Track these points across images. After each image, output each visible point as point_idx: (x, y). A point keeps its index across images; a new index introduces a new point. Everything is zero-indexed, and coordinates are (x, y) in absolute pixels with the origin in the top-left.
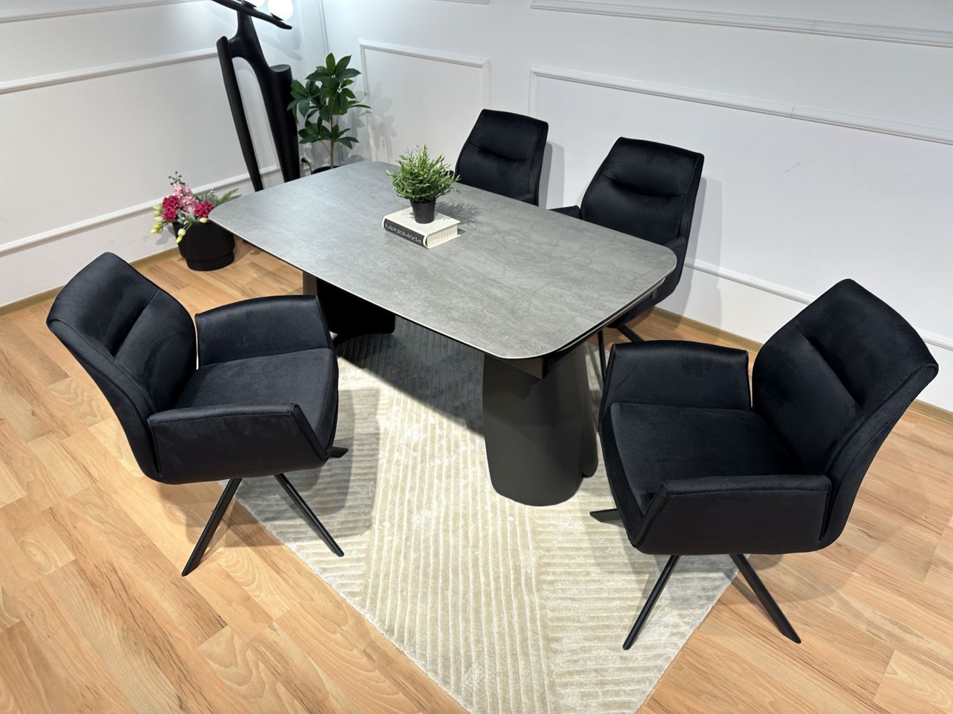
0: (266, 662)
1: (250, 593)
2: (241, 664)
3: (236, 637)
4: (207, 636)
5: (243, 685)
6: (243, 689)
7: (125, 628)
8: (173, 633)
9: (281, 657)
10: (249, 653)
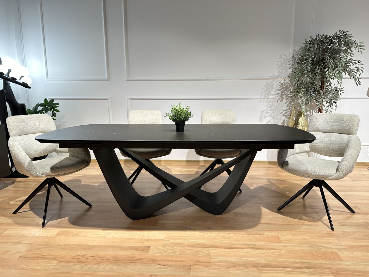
0: (176, 246)
1: (148, 238)
2: (169, 250)
3: (158, 247)
4: (148, 251)
5: (176, 253)
6: (177, 253)
7: (113, 263)
8: (134, 256)
9: (179, 244)
10: (167, 247)
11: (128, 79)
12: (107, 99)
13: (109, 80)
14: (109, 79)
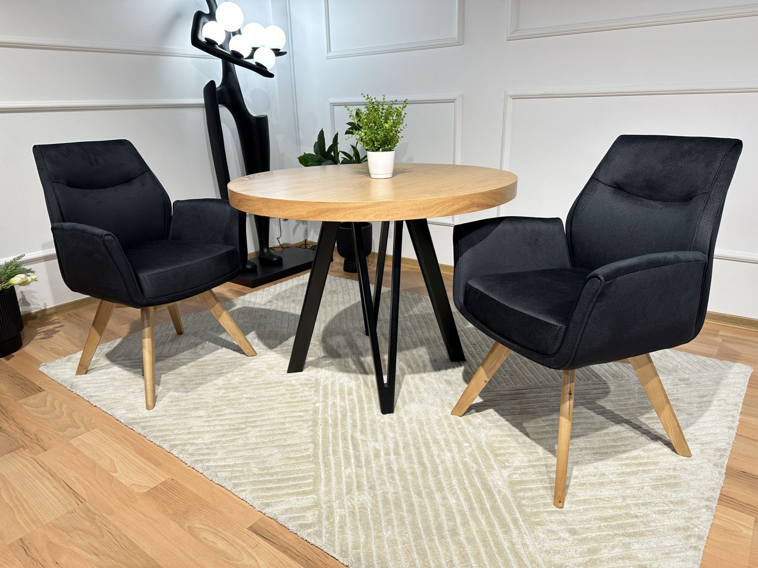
11: (513, 35)
12: (453, 101)
13: (461, 43)
14: (461, 41)
